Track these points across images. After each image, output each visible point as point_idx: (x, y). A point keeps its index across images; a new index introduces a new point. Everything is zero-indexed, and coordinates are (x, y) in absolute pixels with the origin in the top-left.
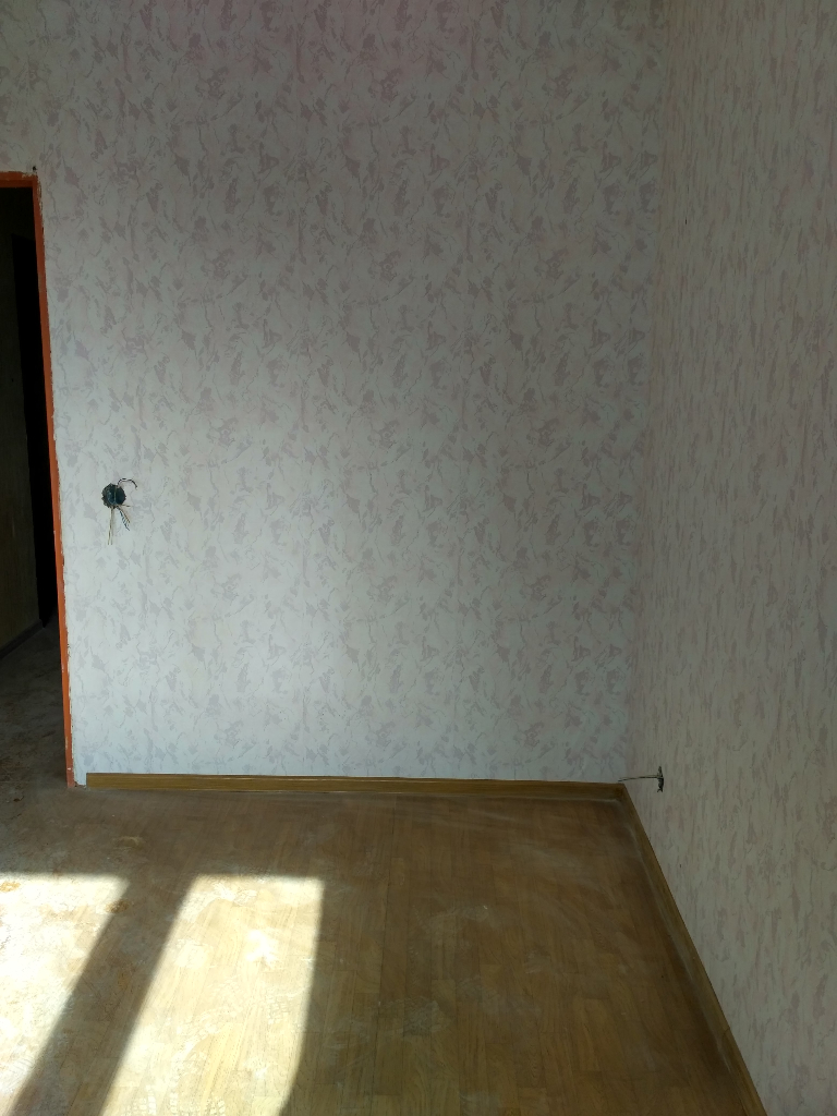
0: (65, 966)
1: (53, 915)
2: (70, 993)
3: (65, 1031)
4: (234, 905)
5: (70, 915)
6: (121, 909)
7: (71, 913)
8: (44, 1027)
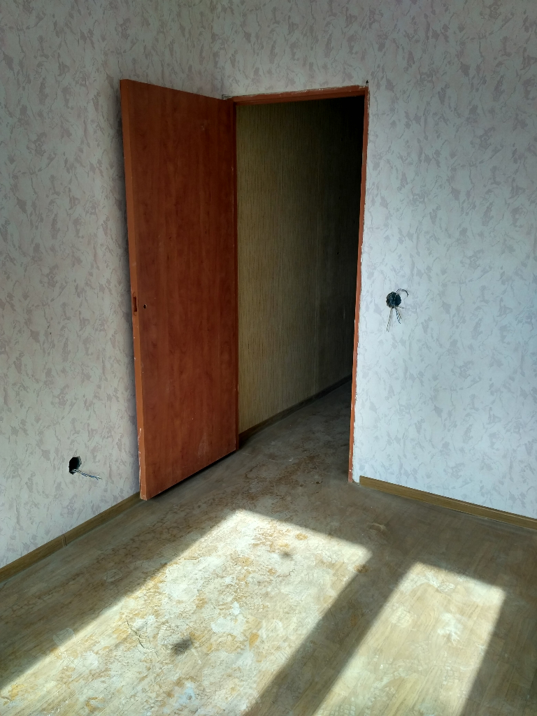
0: (322, 599)
1: (322, 562)
2: (321, 618)
3: (312, 642)
4: (437, 590)
5: (332, 565)
6: (363, 570)
7: (333, 564)
8: (300, 635)
